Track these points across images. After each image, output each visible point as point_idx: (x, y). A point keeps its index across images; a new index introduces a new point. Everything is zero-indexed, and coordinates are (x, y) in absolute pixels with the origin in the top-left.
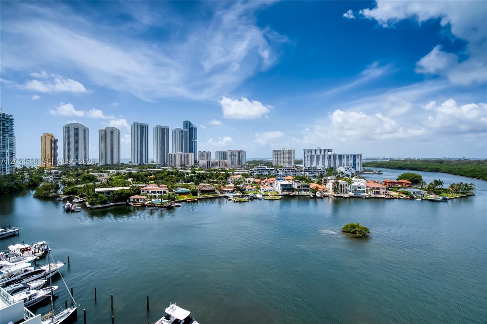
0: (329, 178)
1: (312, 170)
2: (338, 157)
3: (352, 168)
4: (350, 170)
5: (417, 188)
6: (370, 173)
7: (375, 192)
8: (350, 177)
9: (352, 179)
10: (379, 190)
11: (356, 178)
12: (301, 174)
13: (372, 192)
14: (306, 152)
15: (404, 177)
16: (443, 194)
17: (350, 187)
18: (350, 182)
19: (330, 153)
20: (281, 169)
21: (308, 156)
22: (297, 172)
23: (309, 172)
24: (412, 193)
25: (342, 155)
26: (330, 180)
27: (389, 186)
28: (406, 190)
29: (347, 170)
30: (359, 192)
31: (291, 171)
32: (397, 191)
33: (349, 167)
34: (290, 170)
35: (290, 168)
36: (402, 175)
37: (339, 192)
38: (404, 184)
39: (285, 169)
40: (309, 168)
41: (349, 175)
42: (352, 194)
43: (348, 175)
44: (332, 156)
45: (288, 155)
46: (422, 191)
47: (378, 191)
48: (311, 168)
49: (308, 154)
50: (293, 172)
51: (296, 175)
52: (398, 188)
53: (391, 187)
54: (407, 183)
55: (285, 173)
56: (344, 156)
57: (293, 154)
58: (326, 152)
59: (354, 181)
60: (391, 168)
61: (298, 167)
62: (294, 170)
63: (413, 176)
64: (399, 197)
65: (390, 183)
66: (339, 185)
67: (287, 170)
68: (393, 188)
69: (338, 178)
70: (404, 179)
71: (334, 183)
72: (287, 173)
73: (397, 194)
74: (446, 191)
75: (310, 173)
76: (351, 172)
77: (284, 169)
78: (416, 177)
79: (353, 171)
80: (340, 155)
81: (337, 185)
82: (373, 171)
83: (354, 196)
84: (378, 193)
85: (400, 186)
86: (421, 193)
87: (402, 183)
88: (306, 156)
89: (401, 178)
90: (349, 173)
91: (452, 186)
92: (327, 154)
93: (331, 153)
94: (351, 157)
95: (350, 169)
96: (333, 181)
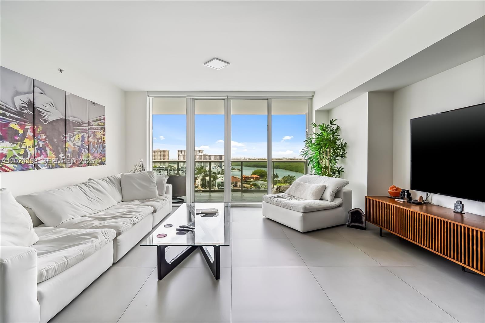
0: (199, 176)
1: (184, 169)
2: (207, 157)
3: (219, 167)
4: (217, 169)
5: (263, 181)
6: (233, 170)
7: (234, 185)
8: (217, 174)
9: (218, 176)
10: (237, 183)
11: (221, 175)
12: (175, 173)
13: (232, 185)
14: (180, 153)
15: (255, 173)
16: (278, 184)
17: (215, 182)
18: (215, 178)
19: (200, 154)
20: (155, 169)
21: (181, 156)
22: (170, 172)
23: (181, 171)
24: (259, 185)
25: (210, 156)
26: (199, 177)
27: (245, 180)
28: (255, 182)
29: (214, 169)
30: (222, 187)
31: (165, 171)
32: (249, 184)
33: (216, 166)
34: (163, 169)
35: (164, 168)
36: (255, 171)
37: (206, 187)
38: (255, 178)
39: (159, 169)
40: (181, 167)
41: (216, 172)
42: (216, 188)
43: (214, 173)
44: (202, 156)
45: (162, 155)
46: (265, 182)
47: (236, 185)
48: (183, 167)
49: (181, 155)
50: (167, 172)
51: (169, 174)
52: (251, 181)
53: (246, 181)
54: (257, 177)
55: (159, 173)
56: (213, 156)
57: (167, 154)
58: (198, 153)
59: (219, 177)
60: (248, 167)
61: (173, 166)
62: (168, 169)
63: (261, 172)
64: (250, 188)
65: (246, 178)
66: (206, 181)
67: (161, 169)
68: (247, 181)
69: (206, 175)
70: (256, 175)
71: (202, 180)
72: (161, 173)
73: (249, 186)
74: (279, 182)
75: (183, 171)
76: (218, 170)
77: (157, 169)
78: (263, 172)
79: (220, 169)
80: (209, 156)
81: (204, 181)
82: (235, 169)
83: (218, 189)
84: (236, 186)
85: (252, 180)
86: (265, 184)
87: (253, 178)
88: (180, 156)
89: (254, 173)
90: (216, 171)
91: (283, 178)
92: (198, 154)
93: (202, 154)
94: (218, 157)
95: (216, 167)
96: (201, 178)
